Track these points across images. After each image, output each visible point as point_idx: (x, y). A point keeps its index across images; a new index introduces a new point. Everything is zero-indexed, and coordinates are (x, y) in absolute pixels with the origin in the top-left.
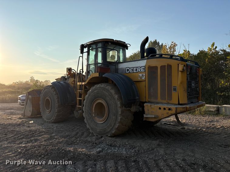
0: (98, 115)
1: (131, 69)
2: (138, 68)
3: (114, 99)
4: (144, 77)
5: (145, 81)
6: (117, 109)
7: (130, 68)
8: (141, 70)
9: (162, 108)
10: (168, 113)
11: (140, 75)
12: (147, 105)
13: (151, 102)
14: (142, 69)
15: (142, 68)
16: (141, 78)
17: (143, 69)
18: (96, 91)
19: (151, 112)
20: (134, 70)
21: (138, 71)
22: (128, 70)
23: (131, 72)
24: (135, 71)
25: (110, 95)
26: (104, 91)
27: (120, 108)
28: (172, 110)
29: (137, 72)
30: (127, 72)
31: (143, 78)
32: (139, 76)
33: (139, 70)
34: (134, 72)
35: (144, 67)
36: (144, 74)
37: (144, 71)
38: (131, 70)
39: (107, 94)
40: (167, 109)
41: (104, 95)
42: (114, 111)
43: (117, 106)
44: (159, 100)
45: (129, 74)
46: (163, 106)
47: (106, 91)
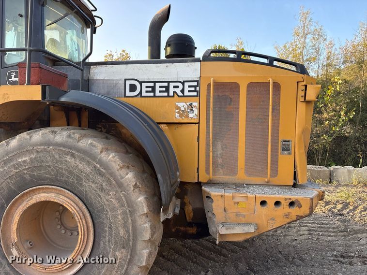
0: (32, 247)
1: (144, 85)
2: (172, 85)
3: (120, 185)
4: (196, 111)
5: (199, 123)
6: (134, 222)
7: (141, 83)
8: (182, 91)
9: (271, 203)
10: (287, 216)
12: (222, 196)
13: (215, 184)
14: (187, 89)
15: (186, 84)
16: (183, 113)
17: (193, 89)
18: (26, 158)
19: (237, 215)
20: (158, 89)
21: (171, 94)
22: (133, 88)
23: (144, 94)
24: (161, 92)
25: (101, 174)
26: (68, 158)
27: (144, 217)
28: (300, 206)
29: (168, 96)
30: (128, 93)
31: (191, 115)
33: (178, 91)
34: (158, 94)
35: (195, 84)
36: (195, 104)
37: (195, 94)
38: (144, 89)
39: (88, 169)
40: (285, 204)
41: (70, 172)
42: (122, 232)
43: (132, 212)
44: (241, 175)
45: (139, 98)
46: (272, 195)
47: (82, 159)
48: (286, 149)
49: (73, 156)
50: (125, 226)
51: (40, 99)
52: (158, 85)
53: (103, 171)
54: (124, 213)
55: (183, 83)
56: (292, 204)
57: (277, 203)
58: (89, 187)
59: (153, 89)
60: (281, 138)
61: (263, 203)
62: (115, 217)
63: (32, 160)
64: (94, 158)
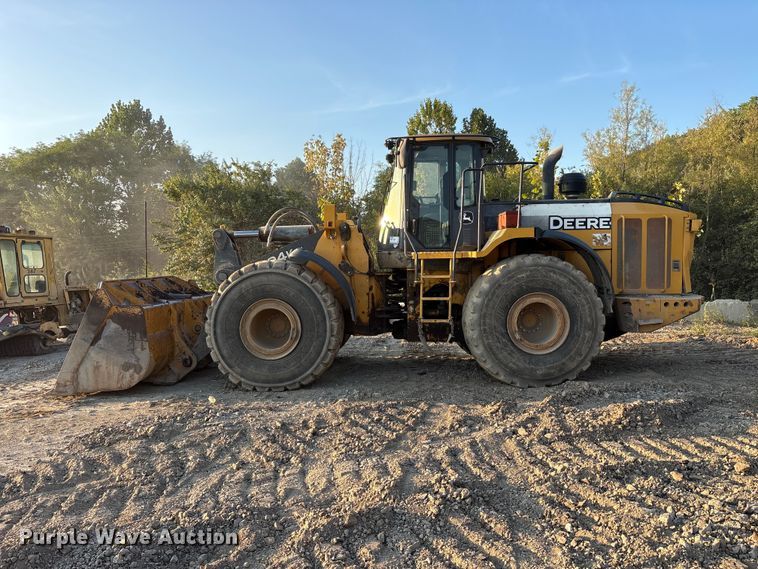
1: (566, 220)
2: (589, 220)
3: (586, 290)
4: (609, 240)
5: (611, 249)
6: (595, 314)
7: (563, 219)
8: (598, 225)
9: (672, 304)
10: (683, 312)
11: (598, 236)
12: (637, 301)
14: (601, 223)
15: (601, 220)
16: (599, 242)
17: (607, 223)
18: (523, 275)
19: (648, 313)
20: (577, 223)
21: (589, 227)
22: (556, 223)
23: (566, 227)
24: (580, 225)
25: (574, 284)
26: (552, 274)
28: (692, 305)
29: (586, 229)
30: (552, 227)
31: (605, 243)
32: (595, 238)
33: (595, 225)
35: (608, 219)
37: (608, 227)
38: (566, 224)
39: (565, 281)
40: (681, 304)
41: (554, 283)
42: (589, 320)
43: (595, 307)
44: (644, 288)
45: (562, 231)
46: (672, 299)
47: (560, 275)
48: (676, 267)
49: (555, 273)
50: (590, 316)
51: (533, 236)
52: (577, 221)
53: (574, 282)
54: (589, 308)
55: (598, 219)
56: (686, 304)
57: (676, 304)
58: (567, 292)
59: (574, 224)
60: (672, 259)
61: (666, 304)
62: (584, 310)
63: (528, 277)
64: (568, 273)
